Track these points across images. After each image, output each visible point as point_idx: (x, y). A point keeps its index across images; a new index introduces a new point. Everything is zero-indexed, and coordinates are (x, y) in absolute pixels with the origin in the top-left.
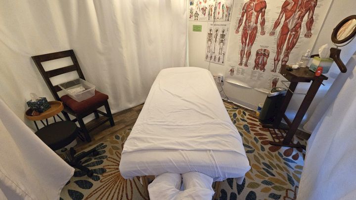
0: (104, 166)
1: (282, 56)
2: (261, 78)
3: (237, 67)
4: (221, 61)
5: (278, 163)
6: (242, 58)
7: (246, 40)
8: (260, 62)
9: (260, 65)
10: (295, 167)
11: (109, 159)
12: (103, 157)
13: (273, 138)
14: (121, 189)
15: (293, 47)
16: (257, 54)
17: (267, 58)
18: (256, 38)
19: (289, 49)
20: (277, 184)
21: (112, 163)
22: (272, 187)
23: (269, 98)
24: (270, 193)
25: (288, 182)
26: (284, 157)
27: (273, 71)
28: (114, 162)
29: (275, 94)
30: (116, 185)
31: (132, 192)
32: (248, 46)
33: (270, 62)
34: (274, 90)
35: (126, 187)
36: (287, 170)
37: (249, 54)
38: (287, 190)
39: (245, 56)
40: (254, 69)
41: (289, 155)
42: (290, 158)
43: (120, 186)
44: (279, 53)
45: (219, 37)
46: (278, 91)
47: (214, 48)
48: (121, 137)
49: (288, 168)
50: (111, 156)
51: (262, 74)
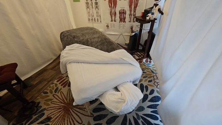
0: (47, 116)
1: (132, 12)
2: (125, 27)
3: (110, 23)
4: (99, 21)
5: (145, 67)
6: (112, 17)
7: (112, 5)
8: (122, 17)
9: (123, 20)
10: (152, 66)
11: (48, 109)
12: (42, 111)
13: (139, 57)
14: (71, 120)
15: (137, 6)
16: (120, 13)
17: (125, 14)
18: (117, 3)
19: (135, 7)
20: (149, 76)
21: (53, 111)
22: (148, 78)
23: (131, 37)
24: (148, 81)
25: (152, 73)
26: (146, 63)
27: (129, 22)
28: (54, 109)
29: (133, 34)
30: (66, 121)
31: (80, 118)
32: (114, 8)
33: (127, 16)
34: (132, 32)
35: (74, 118)
36: (150, 69)
37: (115, 14)
38: (153, 76)
39: (113, 15)
40: (120, 23)
41: (147, 62)
42: (148, 63)
43: (70, 120)
44: (131, 11)
45: (94, 4)
46: (134, 32)
47: (92, 12)
48: (48, 91)
49: (150, 67)
50: (49, 107)
51: (124, 25)
